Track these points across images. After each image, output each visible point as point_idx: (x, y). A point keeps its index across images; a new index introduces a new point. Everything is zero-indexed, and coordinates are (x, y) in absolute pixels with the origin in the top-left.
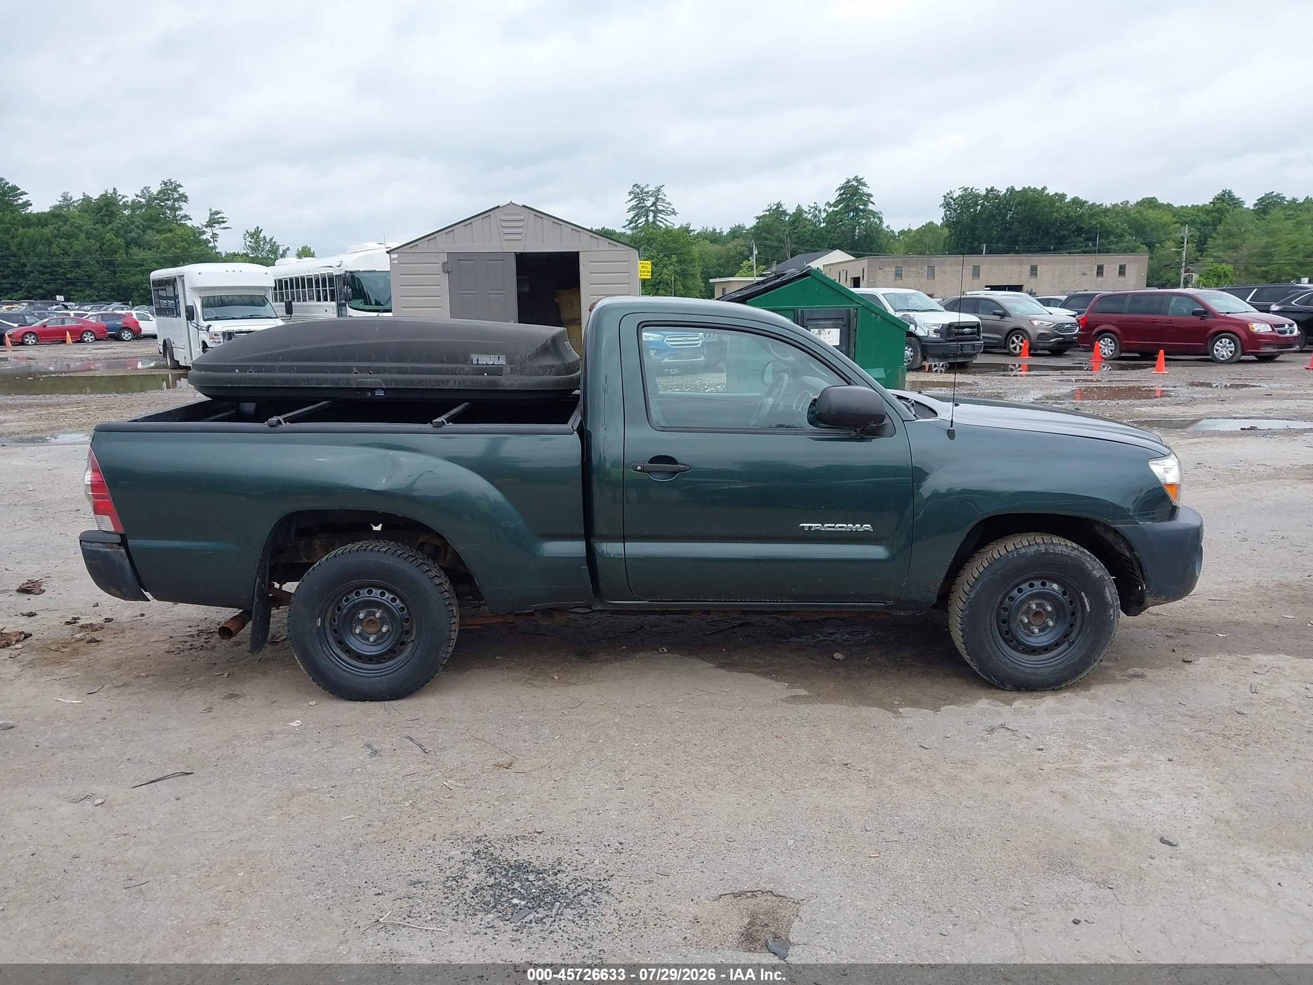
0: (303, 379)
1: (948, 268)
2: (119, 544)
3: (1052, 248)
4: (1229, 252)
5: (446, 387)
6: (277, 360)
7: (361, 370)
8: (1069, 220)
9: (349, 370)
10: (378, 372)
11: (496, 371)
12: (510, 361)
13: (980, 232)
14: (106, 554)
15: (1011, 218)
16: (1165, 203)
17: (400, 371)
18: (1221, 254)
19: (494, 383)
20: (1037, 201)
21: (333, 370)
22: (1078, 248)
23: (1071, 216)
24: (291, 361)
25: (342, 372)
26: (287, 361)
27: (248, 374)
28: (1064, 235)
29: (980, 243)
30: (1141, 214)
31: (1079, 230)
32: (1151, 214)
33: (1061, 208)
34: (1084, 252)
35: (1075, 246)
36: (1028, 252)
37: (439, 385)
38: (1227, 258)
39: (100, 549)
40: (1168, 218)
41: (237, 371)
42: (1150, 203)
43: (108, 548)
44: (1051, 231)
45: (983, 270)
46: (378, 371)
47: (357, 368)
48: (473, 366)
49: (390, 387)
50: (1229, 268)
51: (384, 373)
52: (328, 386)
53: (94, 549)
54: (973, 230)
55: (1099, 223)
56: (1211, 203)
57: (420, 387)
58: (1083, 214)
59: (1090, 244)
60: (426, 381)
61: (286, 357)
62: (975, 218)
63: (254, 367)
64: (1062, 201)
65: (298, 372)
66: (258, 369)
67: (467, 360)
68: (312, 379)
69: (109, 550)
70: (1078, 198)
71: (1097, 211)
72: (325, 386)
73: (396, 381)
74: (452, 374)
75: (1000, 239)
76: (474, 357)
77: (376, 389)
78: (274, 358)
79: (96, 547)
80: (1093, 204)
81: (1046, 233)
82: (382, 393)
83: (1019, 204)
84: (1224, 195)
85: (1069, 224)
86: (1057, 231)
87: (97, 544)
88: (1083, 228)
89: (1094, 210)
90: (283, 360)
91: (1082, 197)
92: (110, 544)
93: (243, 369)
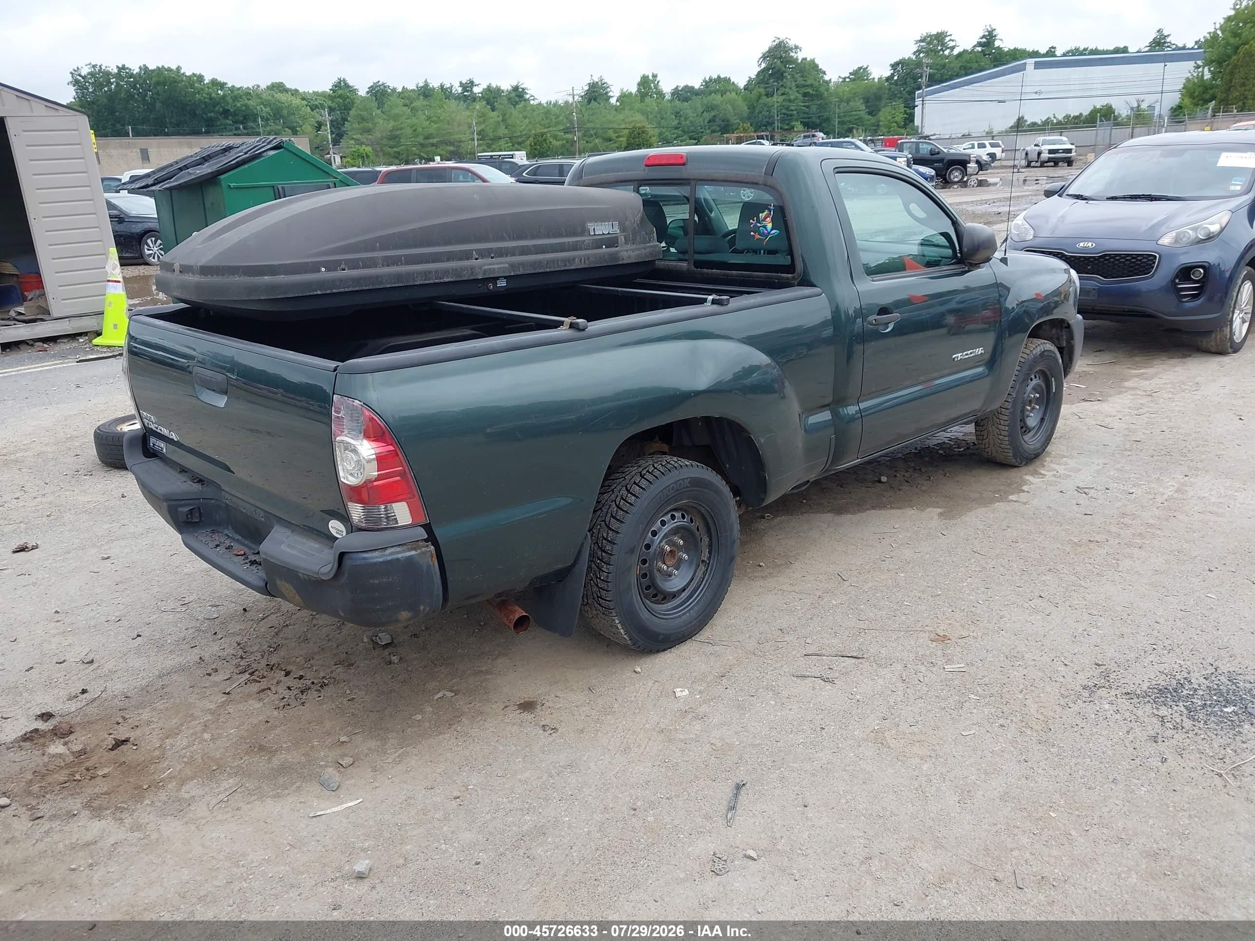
0: (420, 273)
1: (114, 152)
2: (426, 540)
3: (203, 130)
4: (366, 135)
5: (573, 267)
6: (373, 249)
7: (482, 254)
8: (213, 103)
9: (467, 255)
10: (501, 255)
11: (611, 242)
12: (623, 229)
13: (121, 113)
14: (410, 559)
15: (151, 97)
16: (293, 88)
17: (524, 251)
18: (359, 136)
19: (614, 256)
20: (175, 81)
21: (450, 257)
22: (229, 131)
23: (214, 98)
24: (394, 249)
25: (461, 259)
26: (388, 249)
27: (339, 274)
28: (211, 117)
29: (124, 125)
30: (273, 96)
31: (226, 113)
32: (282, 97)
33: (202, 90)
34: (235, 135)
35: (225, 128)
36: (178, 134)
37: (565, 265)
38: (365, 140)
39: (400, 556)
40: (296, 101)
41: (323, 269)
42: (278, 87)
43: (412, 549)
44: (198, 112)
45: (152, 152)
46: (501, 253)
47: (477, 251)
48: (590, 238)
49: (518, 273)
50: (369, 149)
51: (507, 256)
52: (450, 280)
53: (389, 558)
54: (112, 112)
55: (244, 105)
56: (331, 90)
57: (548, 270)
58: (224, 97)
59: (241, 127)
60: (554, 262)
61: (386, 243)
62: (112, 97)
63: (347, 262)
64: (201, 82)
65: (407, 264)
66: (354, 265)
67: (584, 231)
68: (430, 272)
69: (413, 553)
70: (216, 80)
71: (237, 94)
72: (446, 280)
73: (523, 264)
74: (574, 250)
75: (144, 121)
76: (591, 226)
77: (498, 278)
78: (369, 246)
79: (391, 554)
80: (233, 87)
81: (194, 115)
82: (502, 283)
83: (158, 83)
84: (340, 83)
85: (214, 107)
86: (204, 113)
87: (393, 550)
88: (229, 110)
89: (236, 92)
90: (383, 248)
91: (221, 79)
92: (414, 544)
93: (331, 266)
